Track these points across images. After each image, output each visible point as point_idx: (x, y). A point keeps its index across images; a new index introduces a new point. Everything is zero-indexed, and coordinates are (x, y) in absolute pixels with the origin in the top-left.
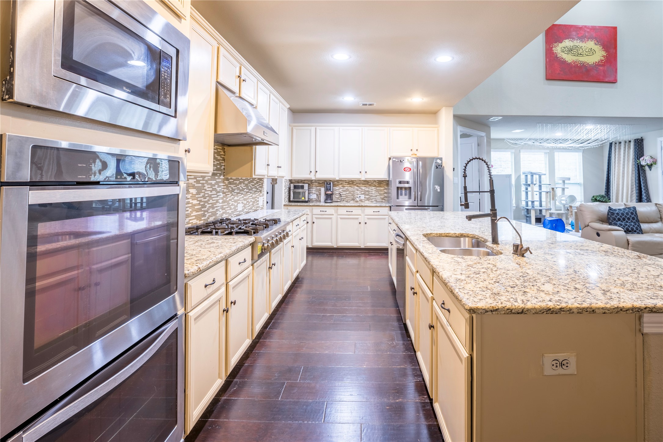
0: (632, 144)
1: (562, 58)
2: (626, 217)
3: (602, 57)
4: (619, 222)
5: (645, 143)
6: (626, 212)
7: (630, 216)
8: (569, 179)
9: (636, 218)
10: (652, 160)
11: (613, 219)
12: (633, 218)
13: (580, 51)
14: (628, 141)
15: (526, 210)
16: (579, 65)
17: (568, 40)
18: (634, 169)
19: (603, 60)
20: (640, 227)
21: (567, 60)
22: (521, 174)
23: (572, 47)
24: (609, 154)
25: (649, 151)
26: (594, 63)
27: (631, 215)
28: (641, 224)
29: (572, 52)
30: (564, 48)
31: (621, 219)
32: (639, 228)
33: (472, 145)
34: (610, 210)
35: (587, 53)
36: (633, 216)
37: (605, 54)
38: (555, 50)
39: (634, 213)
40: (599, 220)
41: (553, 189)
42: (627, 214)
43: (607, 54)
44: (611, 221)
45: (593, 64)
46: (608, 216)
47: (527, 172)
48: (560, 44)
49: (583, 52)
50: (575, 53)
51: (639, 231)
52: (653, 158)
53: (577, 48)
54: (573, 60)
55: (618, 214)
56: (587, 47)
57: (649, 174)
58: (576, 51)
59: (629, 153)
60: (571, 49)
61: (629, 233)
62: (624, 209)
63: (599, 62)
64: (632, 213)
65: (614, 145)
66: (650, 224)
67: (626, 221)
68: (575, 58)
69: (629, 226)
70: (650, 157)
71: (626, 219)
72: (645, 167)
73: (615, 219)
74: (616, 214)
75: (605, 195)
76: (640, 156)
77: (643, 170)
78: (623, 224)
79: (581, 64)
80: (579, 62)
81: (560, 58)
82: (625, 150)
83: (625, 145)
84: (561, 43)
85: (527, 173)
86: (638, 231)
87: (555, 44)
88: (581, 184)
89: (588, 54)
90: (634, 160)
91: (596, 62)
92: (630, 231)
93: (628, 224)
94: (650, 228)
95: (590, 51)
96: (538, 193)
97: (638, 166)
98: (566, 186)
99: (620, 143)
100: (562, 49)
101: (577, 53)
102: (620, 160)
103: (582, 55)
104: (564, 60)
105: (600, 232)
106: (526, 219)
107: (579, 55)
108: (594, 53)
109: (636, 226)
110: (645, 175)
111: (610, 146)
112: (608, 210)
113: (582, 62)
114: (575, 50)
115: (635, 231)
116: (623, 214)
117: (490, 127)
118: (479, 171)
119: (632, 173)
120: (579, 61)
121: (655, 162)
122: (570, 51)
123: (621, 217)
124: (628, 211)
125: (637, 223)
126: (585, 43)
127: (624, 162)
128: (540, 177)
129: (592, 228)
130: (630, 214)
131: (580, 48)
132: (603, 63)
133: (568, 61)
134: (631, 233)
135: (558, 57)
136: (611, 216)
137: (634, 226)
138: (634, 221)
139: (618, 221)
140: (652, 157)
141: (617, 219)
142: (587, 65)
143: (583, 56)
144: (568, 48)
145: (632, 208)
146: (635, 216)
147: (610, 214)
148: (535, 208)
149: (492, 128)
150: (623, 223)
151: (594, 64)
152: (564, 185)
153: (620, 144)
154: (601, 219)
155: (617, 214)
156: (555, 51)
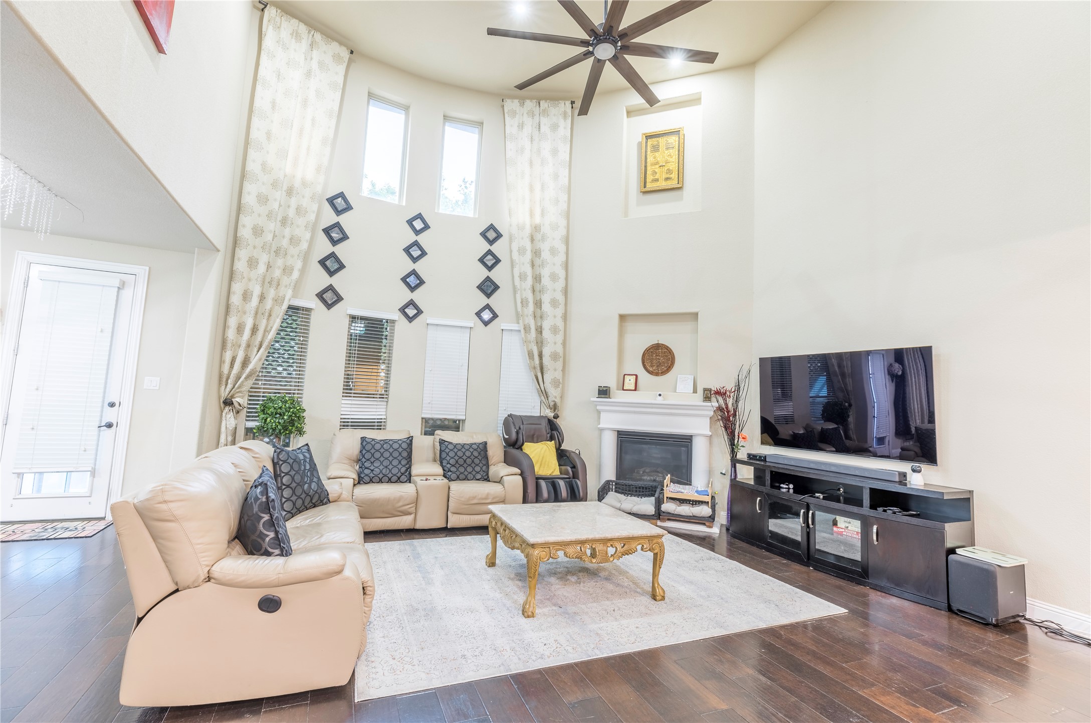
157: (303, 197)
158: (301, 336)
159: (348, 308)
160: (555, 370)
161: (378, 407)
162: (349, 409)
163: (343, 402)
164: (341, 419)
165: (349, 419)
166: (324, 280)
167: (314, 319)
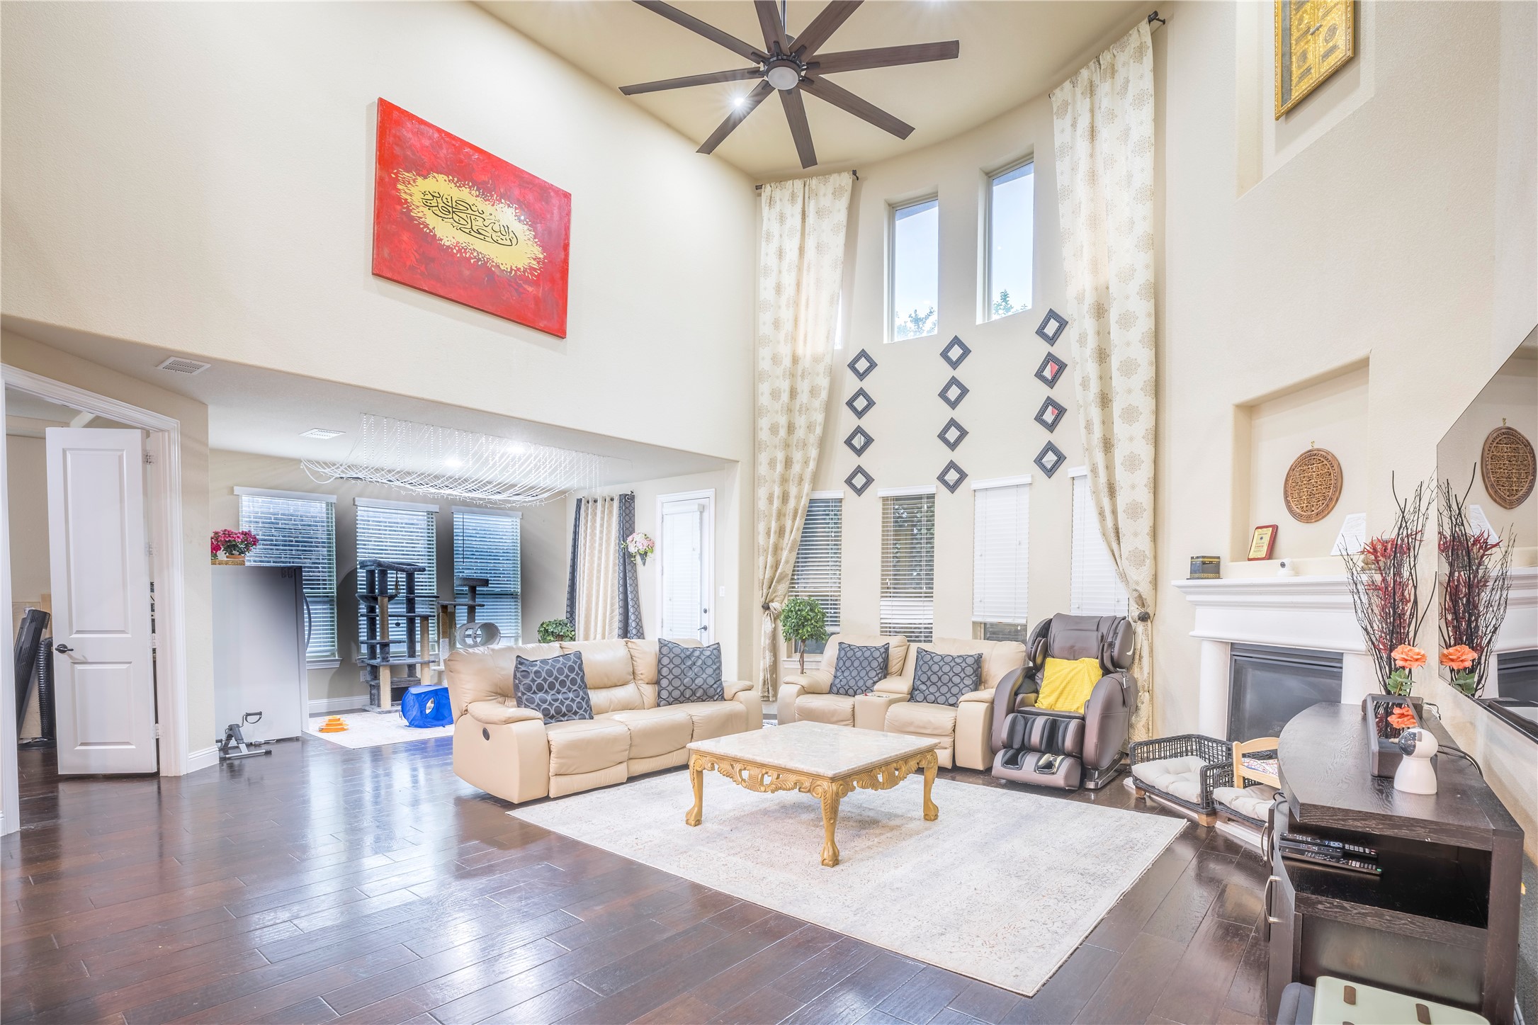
0: (616, 504)
1: (427, 226)
2: (556, 678)
3: (534, 259)
4: (538, 696)
5: (638, 504)
6: (559, 665)
7: (567, 676)
8: (485, 582)
9: (579, 681)
10: (646, 543)
11: (524, 689)
12: (573, 682)
13: (477, 223)
14: (609, 499)
15: (369, 668)
16: (472, 261)
17: (446, 177)
18: (617, 561)
19: (535, 269)
20: (588, 702)
21: (439, 234)
22: (357, 568)
23: (454, 204)
24: (575, 526)
25: (643, 521)
26: (512, 269)
27: (570, 674)
28: (589, 692)
29: (456, 218)
30: (433, 196)
31: (546, 686)
32: (584, 704)
33: (121, 458)
34: (521, 663)
35: (497, 234)
36: (573, 675)
37: (542, 256)
38: (405, 192)
39: (577, 668)
40: (496, 693)
41: (444, 608)
42: (560, 671)
43: (545, 258)
44: (520, 694)
45: (511, 272)
46: (514, 681)
47: (370, 561)
48: (420, 180)
49: (484, 228)
50: (462, 222)
51: (585, 711)
52: (648, 538)
53: (469, 211)
54: (458, 243)
55: (538, 674)
56: (497, 218)
57: (643, 572)
58: (466, 218)
59: (609, 525)
60: (452, 207)
61: (562, 721)
62: (556, 659)
63: (524, 272)
64: (571, 669)
65: (585, 505)
66: (610, 689)
67: (555, 690)
68: (463, 238)
69: (562, 703)
70: (644, 535)
71: (557, 685)
72: (635, 556)
73: (529, 688)
74: (532, 675)
75: (566, 621)
76: (628, 532)
77: (632, 565)
78: (549, 698)
79: (479, 260)
80: (472, 253)
81: (420, 224)
82: (602, 519)
83: (603, 506)
84: (425, 177)
85: (369, 564)
86: (581, 712)
87: (407, 174)
88: (517, 595)
89: (499, 239)
90: (617, 541)
91: (519, 269)
92: (564, 715)
93: (560, 697)
94: (611, 699)
95: (504, 233)
96: (403, 621)
97: (624, 554)
98: (478, 601)
99: (595, 501)
100: (426, 197)
101: (469, 226)
102: (595, 541)
103: (482, 237)
104: (431, 231)
105: (490, 728)
106: (371, 694)
107: (473, 233)
108: (514, 241)
109: (578, 700)
110: (635, 574)
111: (577, 507)
112: (516, 667)
113: (480, 257)
114: (464, 216)
115: (576, 713)
116: (550, 673)
117: (204, 405)
118: (150, 553)
119: (614, 571)
120: (474, 250)
121: (651, 547)
122: (449, 212)
123: (545, 680)
124: (563, 663)
125: (581, 693)
126: (493, 205)
127: (601, 545)
128: (410, 577)
129: (473, 716)
130: (566, 671)
131: (477, 213)
132: (535, 276)
133: (441, 240)
134: (566, 718)
135: (413, 219)
136: (520, 682)
137: (573, 700)
138: (575, 688)
139: (536, 691)
140: (646, 537)
141: (534, 688)
142: (493, 269)
143: (484, 240)
144: (445, 201)
145: (572, 656)
146: (577, 674)
147: (518, 675)
148: (392, 661)
149: (212, 410)
150: (550, 695)
151: (513, 272)
152: (474, 598)
153: (596, 504)
154: (499, 691)
155: (537, 672)
156: (404, 196)
157: (818, 375)
158: (832, 532)
159: (880, 490)
160: (1136, 534)
161: (925, 608)
162: (890, 612)
163: (882, 603)
164: (882, 623)
165: (886, 623)
166: (852, 461)
167: (846, 509)
